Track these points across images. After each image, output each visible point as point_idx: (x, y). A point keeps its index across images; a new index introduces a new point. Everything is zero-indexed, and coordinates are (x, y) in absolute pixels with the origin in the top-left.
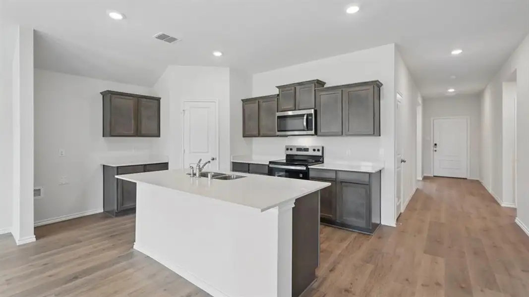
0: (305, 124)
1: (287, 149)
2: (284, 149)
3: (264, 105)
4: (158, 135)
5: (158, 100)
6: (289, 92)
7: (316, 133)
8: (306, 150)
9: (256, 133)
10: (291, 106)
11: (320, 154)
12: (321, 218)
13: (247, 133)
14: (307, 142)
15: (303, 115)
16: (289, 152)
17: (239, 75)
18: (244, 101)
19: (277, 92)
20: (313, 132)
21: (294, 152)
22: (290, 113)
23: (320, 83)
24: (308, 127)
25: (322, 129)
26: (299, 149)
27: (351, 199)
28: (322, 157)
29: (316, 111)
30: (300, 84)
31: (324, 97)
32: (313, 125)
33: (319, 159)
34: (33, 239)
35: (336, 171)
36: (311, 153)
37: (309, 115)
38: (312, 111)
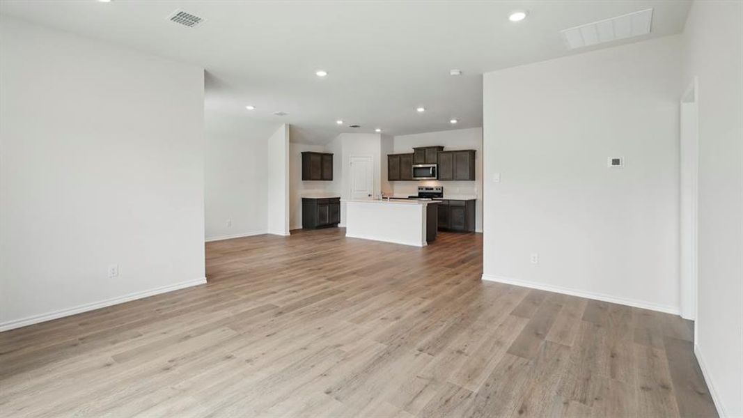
0: (431, 172)
1: (419, 189)
2: (417, 188)
3: (404, 159)
4: (332, 180)
5: (332, 155)
6: (420, 152)
7: (438, 179)
8: (432, 189)
9: (398, 178)
10: (423, 161)
11: (440, 191)
12: (438, 228)
13: (391, 178)
14: (432, 184)
15: (430, 168)
16: (421, 191)
17: (386, 138)
18: (389, 156)
19: (413, 151)
20: (436, 178)
21: (424, 191)
22: (421, 166)
23: (441, 148)
24: (433, 175)
25: (441, 176)
26: (427, 189)
27: (457, 215)
28: (442, 193)
29: (437, 166)
30: (428, 148)
31: (443, 156)
32: (436, 175)
33: (440, 195)
34: (289, 234)
35: (448, 200)
36: (435, 191)
37: (434, 168)
38: (436, 165)
